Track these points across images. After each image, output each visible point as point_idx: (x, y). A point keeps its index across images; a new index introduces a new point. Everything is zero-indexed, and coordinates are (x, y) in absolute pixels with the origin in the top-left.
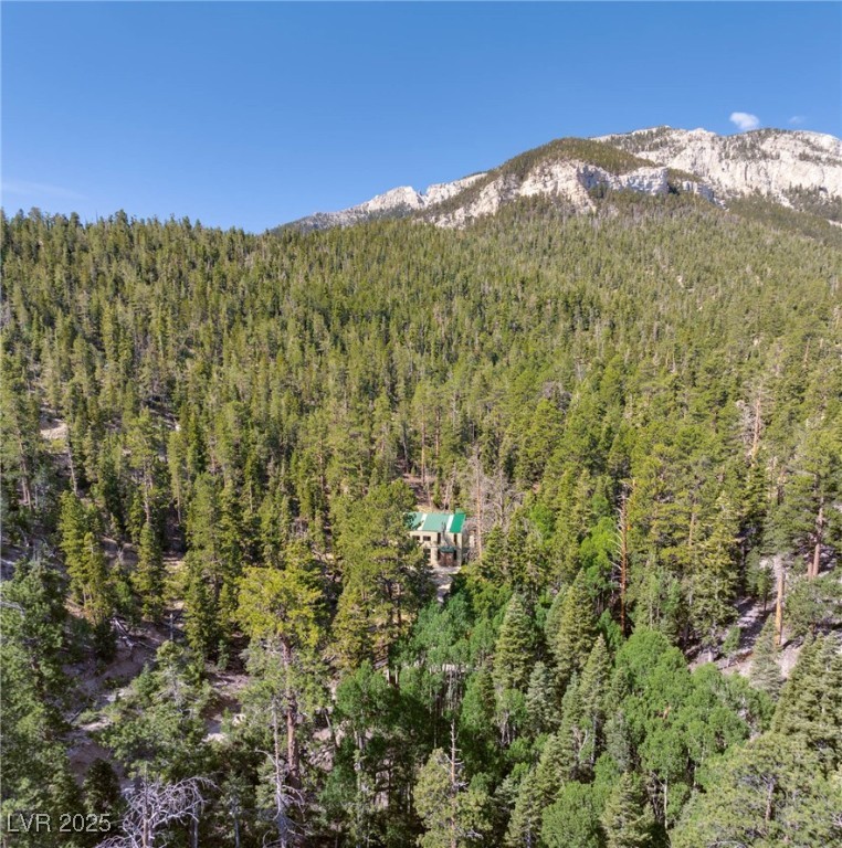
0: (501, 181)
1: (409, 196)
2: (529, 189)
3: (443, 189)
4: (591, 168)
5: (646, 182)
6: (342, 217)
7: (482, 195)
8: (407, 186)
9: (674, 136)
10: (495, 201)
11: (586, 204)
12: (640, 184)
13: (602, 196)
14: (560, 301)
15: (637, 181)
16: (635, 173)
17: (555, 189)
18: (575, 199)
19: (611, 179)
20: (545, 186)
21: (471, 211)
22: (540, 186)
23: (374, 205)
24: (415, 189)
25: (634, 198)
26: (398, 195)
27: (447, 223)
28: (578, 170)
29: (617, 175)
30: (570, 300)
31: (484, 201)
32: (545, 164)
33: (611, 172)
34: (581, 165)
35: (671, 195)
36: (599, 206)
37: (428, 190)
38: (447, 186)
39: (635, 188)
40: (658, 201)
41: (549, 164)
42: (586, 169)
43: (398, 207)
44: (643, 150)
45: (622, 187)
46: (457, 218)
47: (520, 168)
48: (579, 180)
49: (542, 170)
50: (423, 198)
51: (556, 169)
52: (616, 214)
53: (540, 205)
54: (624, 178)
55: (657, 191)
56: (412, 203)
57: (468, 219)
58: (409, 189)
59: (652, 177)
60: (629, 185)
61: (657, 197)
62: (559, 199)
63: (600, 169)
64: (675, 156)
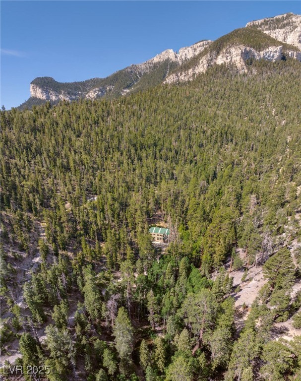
0: (209, 56)
1: (171, 54)
2: (220, 61)
3: (186, 50)
4: (248, 49)
5: (271, 55)
6: (142, 66)
7: (200, 62)
8: (170, 49)
9: (294, 19)
10: (205, 66)
11: (243, 69)
12: (269, 56)
13: (251, 64)
14: (219, 132)
15: (268, 54)
16: (267, 50)
17: (231, 60)
18: (239, 65)
19: (256, 54)
20: (227, 59)
21: (195, 70)
22: (225, 59)
23: (156, 60)
24: (174, 51)
25: (265, 64)
26: (167, 54)
27: (185, 76)
28: (242, 51)
29: (259, 52)
30: (223, 132)
31: (201, 66)
32: (228, 46)
33: (256, 50)
34: (243, 48)
35: (282, 61)
36: (249, 69)
37: (180, 51)
38: (188, 49)
39: (267, 58)
40: (275, 65)
41: (230, 47)
42: (245, 50)
43: (166, 60)
44: (278, 28)
45: (260, 58)
46: (189, 74)
47: (218, 47)
48: (242, 56)
49: (226, 50)
50: (177, 55)
51: (233, 50)
52: (255, 73)
53: (223, 70)
54: (262, 53)
55: (276, 59)
56: (172, 58)
57: (194, 74)
58: (171, 51)
59: (275, 52)
60: (264, 56)
61: (275, 62)
62: (232, 65)
63: (252, 49)
64: (292, 31)
